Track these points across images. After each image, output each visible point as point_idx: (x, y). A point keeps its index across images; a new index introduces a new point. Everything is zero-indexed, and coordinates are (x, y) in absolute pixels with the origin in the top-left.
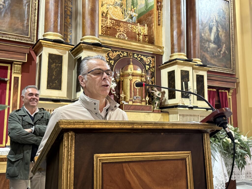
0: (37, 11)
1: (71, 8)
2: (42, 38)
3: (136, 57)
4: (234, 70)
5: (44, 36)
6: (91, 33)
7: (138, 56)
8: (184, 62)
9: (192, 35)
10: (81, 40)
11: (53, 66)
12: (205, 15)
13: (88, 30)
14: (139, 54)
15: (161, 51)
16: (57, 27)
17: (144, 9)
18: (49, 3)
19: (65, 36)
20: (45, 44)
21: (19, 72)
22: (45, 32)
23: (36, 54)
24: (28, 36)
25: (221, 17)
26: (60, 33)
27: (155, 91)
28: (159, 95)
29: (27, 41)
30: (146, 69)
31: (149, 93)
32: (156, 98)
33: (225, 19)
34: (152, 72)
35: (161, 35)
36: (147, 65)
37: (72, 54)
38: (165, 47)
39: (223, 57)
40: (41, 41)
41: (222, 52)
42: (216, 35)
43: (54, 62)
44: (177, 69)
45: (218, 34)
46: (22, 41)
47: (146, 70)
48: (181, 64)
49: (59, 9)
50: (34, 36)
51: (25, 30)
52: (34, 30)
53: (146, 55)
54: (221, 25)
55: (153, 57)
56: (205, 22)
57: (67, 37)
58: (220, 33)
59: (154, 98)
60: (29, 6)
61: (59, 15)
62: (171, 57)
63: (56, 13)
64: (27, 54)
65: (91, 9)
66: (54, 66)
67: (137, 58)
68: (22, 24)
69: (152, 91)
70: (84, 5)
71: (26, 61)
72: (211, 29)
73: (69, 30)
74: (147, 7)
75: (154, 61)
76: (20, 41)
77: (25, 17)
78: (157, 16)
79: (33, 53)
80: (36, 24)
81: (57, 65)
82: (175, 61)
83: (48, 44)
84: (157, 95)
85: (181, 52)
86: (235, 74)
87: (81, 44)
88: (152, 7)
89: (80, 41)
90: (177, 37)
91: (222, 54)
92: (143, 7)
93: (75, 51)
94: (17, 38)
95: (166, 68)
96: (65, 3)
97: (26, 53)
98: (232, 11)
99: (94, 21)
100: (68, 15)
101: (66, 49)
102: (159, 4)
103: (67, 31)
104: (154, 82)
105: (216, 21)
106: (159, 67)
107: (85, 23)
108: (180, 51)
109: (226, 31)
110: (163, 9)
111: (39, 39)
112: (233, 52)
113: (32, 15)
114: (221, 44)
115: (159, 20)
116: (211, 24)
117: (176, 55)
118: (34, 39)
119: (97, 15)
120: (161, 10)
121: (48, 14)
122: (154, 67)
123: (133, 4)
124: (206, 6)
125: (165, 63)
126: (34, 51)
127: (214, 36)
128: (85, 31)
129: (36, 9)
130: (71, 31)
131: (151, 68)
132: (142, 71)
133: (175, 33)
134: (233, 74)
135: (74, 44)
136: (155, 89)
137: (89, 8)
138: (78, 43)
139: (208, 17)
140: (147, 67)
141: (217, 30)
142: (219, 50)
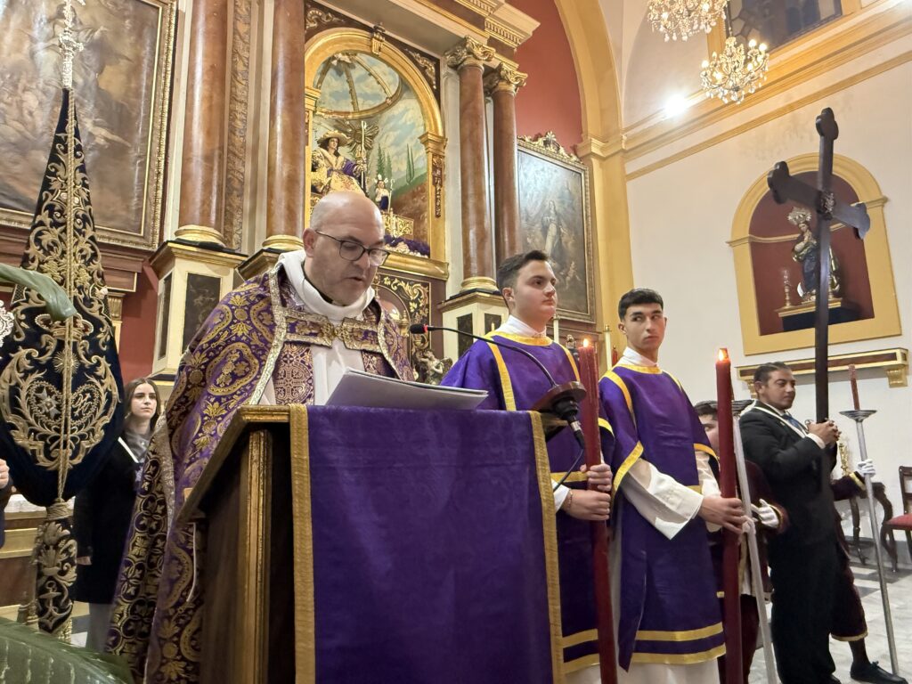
0: (162, 177)
1: (243, 174)
2: (174, 238)
3: (389, 283)
4: (593, 315)
5: (177, 234)
6: (286, 228)
7: (392, 282)
8: (492, 296)
9: (506, 240)
10: (264, 244)
11: (199, 300)
12: (534, 200)
13: (281, 223)
14: (394, 278)
15: (443, 272)
16: (209, 215)
17: (406, 182)
18: (192, 162)
19: (227, 236)
20: (180, 252)
21: (117, 315)
22: (180, 226)
23: (159, 274)
24: (140, 233)
25: (566, 206)
26: (215, 229)
27: (430, 359)
28: (437, 367)
29: (137, 244)
30: (409, 310)
31: (416, 362)
32: (431, 374)
33: (574, 209)
34: (423, 317)
35: (441, 237)
36: (413, 301)
37: (242, 274)
38: (450, 263)
39: (571, 287)
40: (170, 244)
41: (568, 278)
42: (556, 242)
43: (199, 293)
44: (477, 312)
45: (560, 240)
46: (125, 245)
47: (411, 314)
48: (486, 301)
49: (216, 174)
50: (154, 234)
51: (133, 219)
52: (154, 220)
53: (410, 278)
54: (565, 222)
55: (425, 285)
56: (534, 213)
57: (231, 237)
58: (564, 239)
59: (428, 375)
60: (143, 164)
61: (215, 189)
62: (464, 284)
63: (207, 185)
64: (136, 275)
65: (289, 176)
66: (202, 302)
67: (389, 287)
68: (124, 206)
69: (423, 360)
70: (272, 170)
71: (134, 290)
72: (545, 230)
73: (235, 222)
74: (411, 178)
75: (428, 293)
76: (119, 244)
77: (133, 189)
78: (434, 197)
79: (150, 273)
80: (159, 206)
81: (208, 299)
82: (472, 295)
83: (185, 252)
84: (434, 368)
85: (484, 275)
86: (595, 325)
87: (264, 254)
88: (423, 176)
89: (261, 248)
90: (475, 243)
91: (569, 282)
92: (403, 178)
93: (251, 267)
94: (114, 236)
95: (453, 308)
96: (228, 162)
97: (134, 273)
98: (588, 193)
99: (294, 203)
100: (234, 189)
101: (228, 263)
102: (438, 172)
103: (232, 224)
104: (428, 340)
105: (556, 213)
106: (439, 307)
107: (272, 208)
108: (482, 273)
109: (576, 233)
110: (445, 184)
111: (165, 240)
112: (590, 278)
113: (150, 187)
114: (567, 261)
115: (438, 207)
116: (545, 218)
117: (472, 282)
118: (153, 241)
119: (301, 189)
120: (441, 185)
121: (189, 184)
122: (427, 306)
123: (380, 171)
124: (536, 181)
125: (451, 298)
126: (153, 267)
127: (553, 243)
128: (274, 225)
129: (159, 173)
130: (241, 223)
131: (422, 308)
132: (402, 313)
133: (472, 235)
134: (591, 325)
135: (246, 253)
136: (430, 354)
137: (282, 174)
138: (256, 252)
139: (539, 204)
140: (413, 306)
141: (559, 232)
142: (562, 273)
